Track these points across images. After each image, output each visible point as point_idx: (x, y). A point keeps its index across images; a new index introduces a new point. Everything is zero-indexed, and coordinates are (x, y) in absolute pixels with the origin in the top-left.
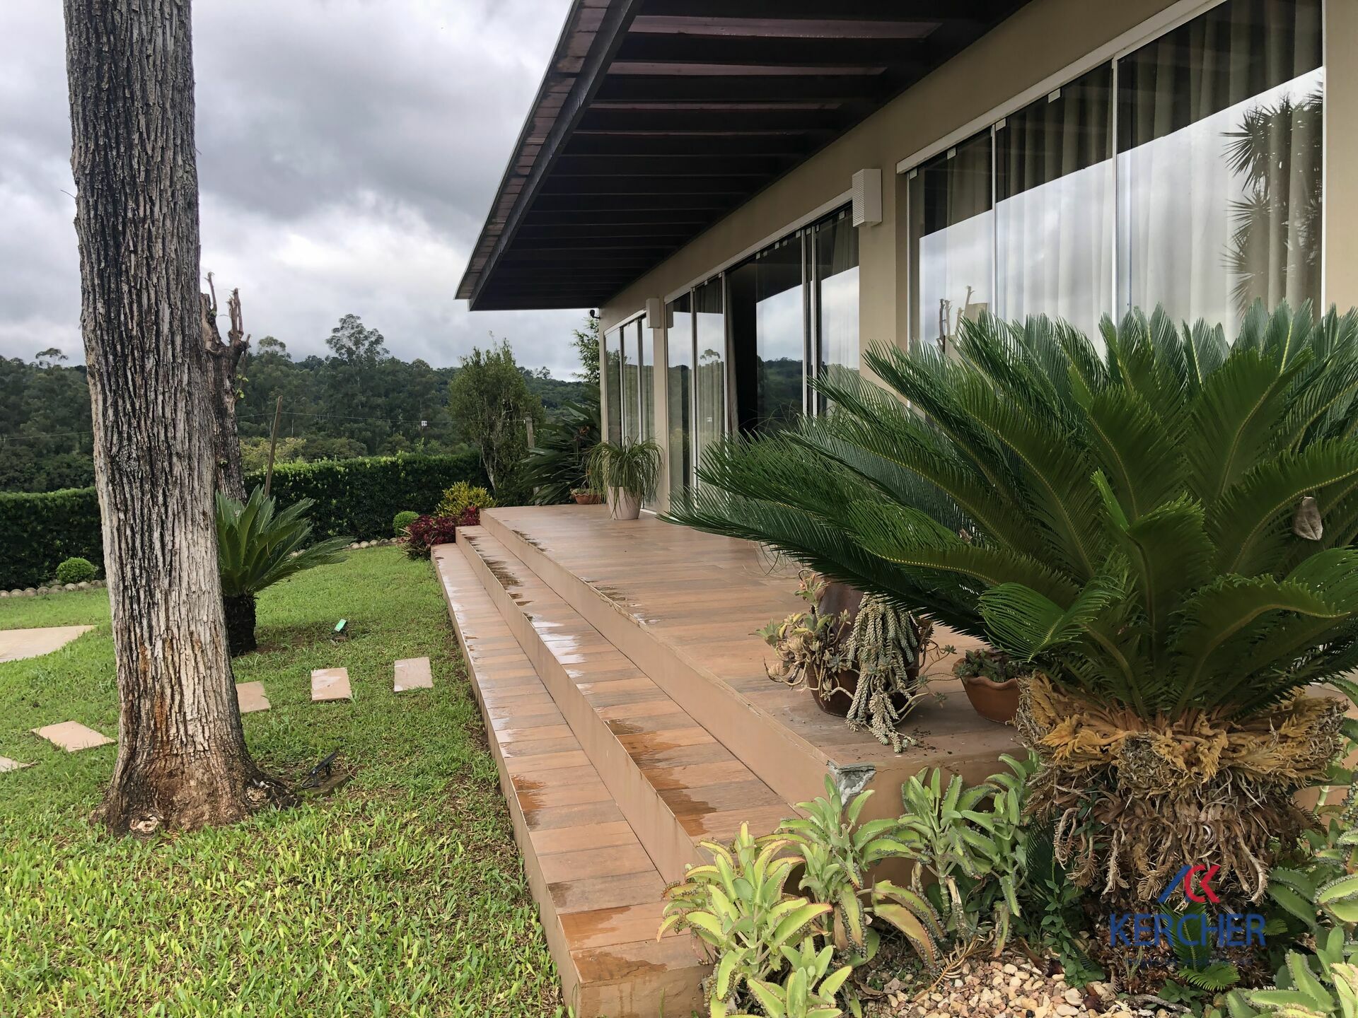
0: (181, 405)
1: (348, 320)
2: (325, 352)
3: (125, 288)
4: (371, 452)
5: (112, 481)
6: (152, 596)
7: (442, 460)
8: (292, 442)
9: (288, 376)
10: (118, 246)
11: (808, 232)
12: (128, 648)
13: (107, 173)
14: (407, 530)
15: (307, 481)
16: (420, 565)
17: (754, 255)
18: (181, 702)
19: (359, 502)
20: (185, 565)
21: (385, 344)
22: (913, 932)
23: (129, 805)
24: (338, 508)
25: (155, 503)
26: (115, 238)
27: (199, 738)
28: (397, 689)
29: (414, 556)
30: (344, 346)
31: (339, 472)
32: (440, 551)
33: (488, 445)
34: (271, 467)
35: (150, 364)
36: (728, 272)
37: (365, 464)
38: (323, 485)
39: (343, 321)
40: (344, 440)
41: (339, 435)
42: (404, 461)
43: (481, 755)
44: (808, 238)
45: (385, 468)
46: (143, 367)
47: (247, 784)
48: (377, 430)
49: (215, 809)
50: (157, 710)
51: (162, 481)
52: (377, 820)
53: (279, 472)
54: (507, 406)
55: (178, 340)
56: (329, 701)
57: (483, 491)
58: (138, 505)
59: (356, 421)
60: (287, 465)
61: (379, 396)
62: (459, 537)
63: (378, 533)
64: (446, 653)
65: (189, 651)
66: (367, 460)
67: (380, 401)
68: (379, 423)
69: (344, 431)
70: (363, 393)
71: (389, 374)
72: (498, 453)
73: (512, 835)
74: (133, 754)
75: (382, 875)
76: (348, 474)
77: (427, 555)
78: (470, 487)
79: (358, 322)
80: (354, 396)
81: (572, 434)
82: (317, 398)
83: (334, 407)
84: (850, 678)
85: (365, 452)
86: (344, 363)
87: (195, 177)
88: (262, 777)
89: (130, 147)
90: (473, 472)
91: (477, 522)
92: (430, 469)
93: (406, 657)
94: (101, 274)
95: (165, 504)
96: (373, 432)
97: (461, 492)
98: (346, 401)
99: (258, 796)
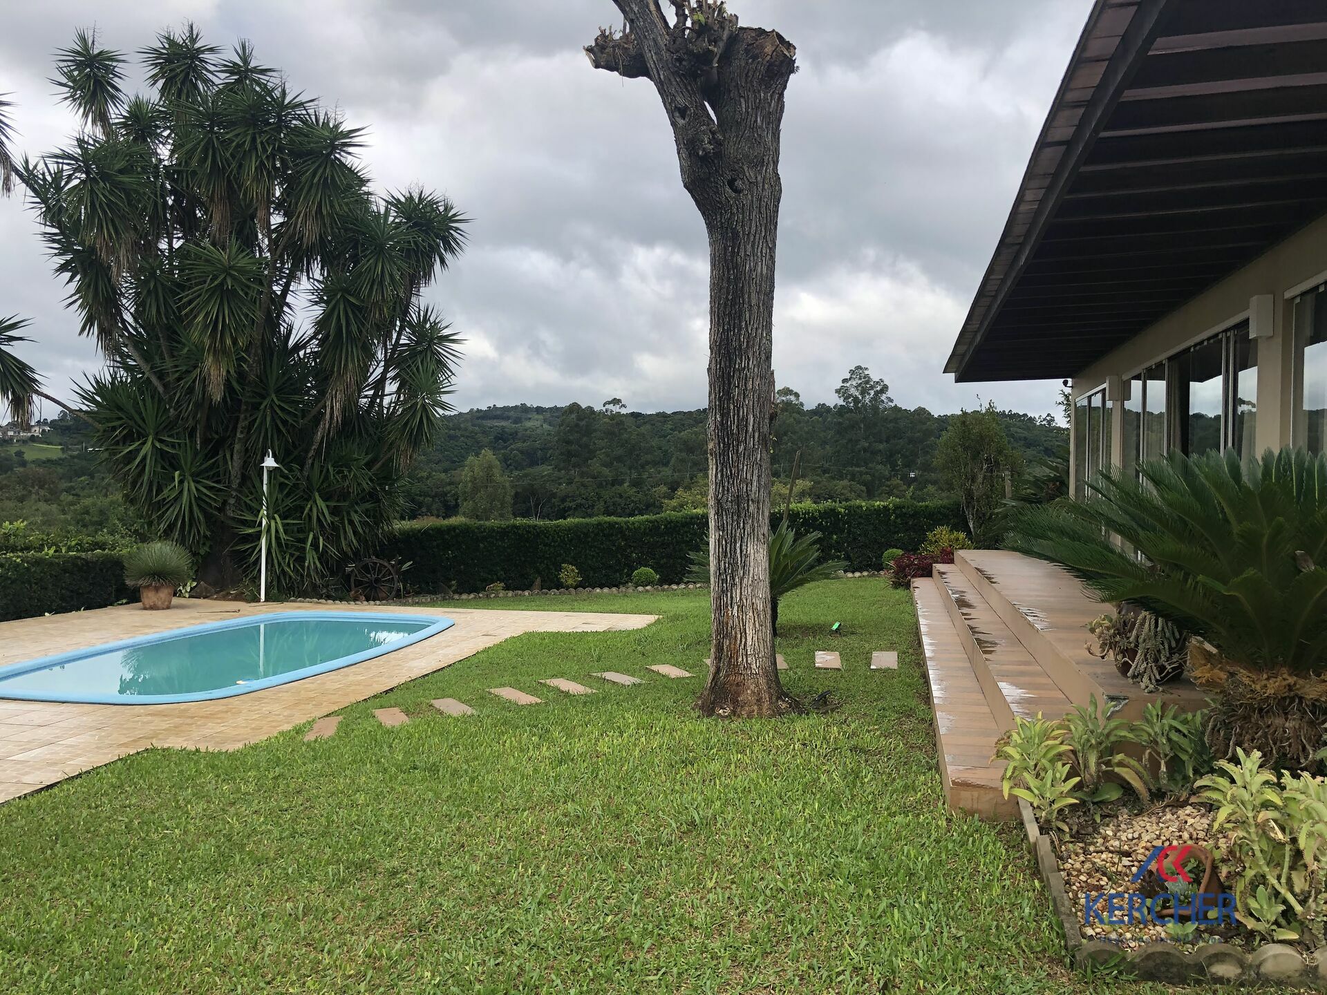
0: (756, 472)
1: (858, 371)
2: (834, 401)
3: (732, 407)
4: (870, 495)
5: (717, 513)
6: (734, 580)
7: (927, 507)
8: (802, 484)
9: (800, 422)
10: (730, 384)
11: (1229, 334)
12: (719, 608)
13: (728, 344)
14: (892, 563)
15: (815, 519)
16: (901, 593)
17: (1189, 348)
18: (745, 643)
19: (855, 539)
20: (752, 564)
21: (890, 394)
22: (1136, 784)
23: (715, 700)
24: (837, 542)
25: (739, 527)
26: (729, 380)
27: (754, 666)
28: (872, 667)
29: (896, 585)
30: (851, 395)
31: (840, 513)
32: (918, 582)
33: (969, 494)
34: (788, 506)
35: (741, 448)
36: (1170, 359)
37: (861, 507)
38: (827, 522)
39: (852, 372)
40: (845, 482)
41: (841, 478)
42: (894, 505)
43: (923, 707)
44: (1228, 339)
45: (878, 511)
46: (737, 450)
47: (779, 698)
48: (876, 474)
49: (760, 709)
50: (732, 646)
51: (743, 515)
52: (853, 726)
53: (793, 510)
54: (988, 460)
55: (757, 435)
56: (825, 669)
57: (962, 535)
58: (730, 528)
59: (858, 466)
60: (799, 505)
61: (881, 442)
62: (935, 573)
63: (870, 566)
64: (910, 651)
65: (751, 614)
66: (863, 504)
67: (881, 447)
68: (879, 467)
69: (846, 474)
70: (866, 438)
71: (891, 421)
72: (978, 501)
73: (935, 745)
74: (718, 670)
75: (854, 749)
76: (846, 515)
77: (907, 586)
78: (951, 530)
79: (866, 372)
80: (857, 441)
81: (1042, 489)
82: (824, 443)
83: (839, 452)
84: (1132, 653)
85: (864, 495)
86: (851, 411)
87: (771, 342)
88: (787, 695)
89: (740, 329)
90: (955, 518)
91: (951, 561)
92: (916, 514)
93: (881, 650)
94: (720, 398)
95: (744, 528)
96: (873, 476)
97: (942, 534)
98: (849, 446)
99: (784, 706)
